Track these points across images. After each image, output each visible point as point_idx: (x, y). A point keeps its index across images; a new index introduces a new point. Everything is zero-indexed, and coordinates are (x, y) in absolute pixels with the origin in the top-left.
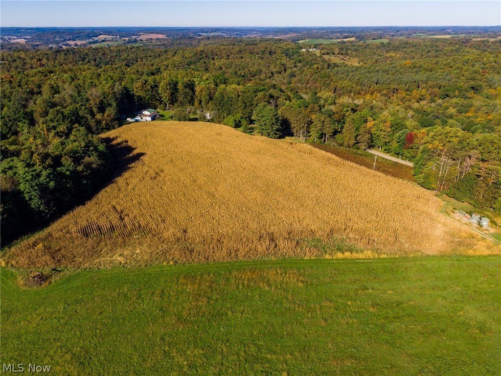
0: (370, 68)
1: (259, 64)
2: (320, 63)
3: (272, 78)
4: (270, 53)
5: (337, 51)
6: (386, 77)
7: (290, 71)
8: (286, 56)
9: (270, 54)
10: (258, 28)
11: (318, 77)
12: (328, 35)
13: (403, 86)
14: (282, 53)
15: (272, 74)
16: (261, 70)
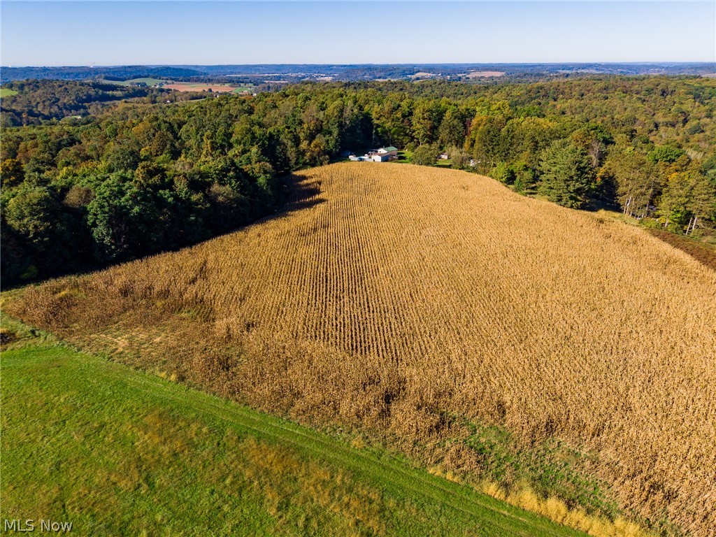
1: (636, 109)
3: (654, 132)
4: (663, 93)
8: (694, 98)
9: (662, 95)
10: (664, 63)
14: (687, 94)
15: (657, 126)
16: (635, 119)
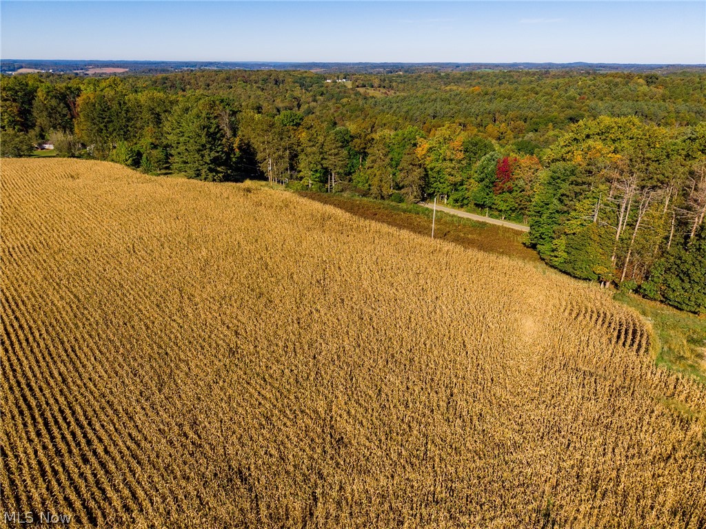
0: (422, 97)
1: (258, 97)
2: (352, 96)
4: (276, 82)
5: (376, 83)
6: (446, 108)
7: (306, 106)
8: (301, 86)
9: (276, 84)
10: (271, 63)
11: (347, 111)
12: (366, 70)
13: (473, 119)
14: (294, 83)
15: (278, 111)
